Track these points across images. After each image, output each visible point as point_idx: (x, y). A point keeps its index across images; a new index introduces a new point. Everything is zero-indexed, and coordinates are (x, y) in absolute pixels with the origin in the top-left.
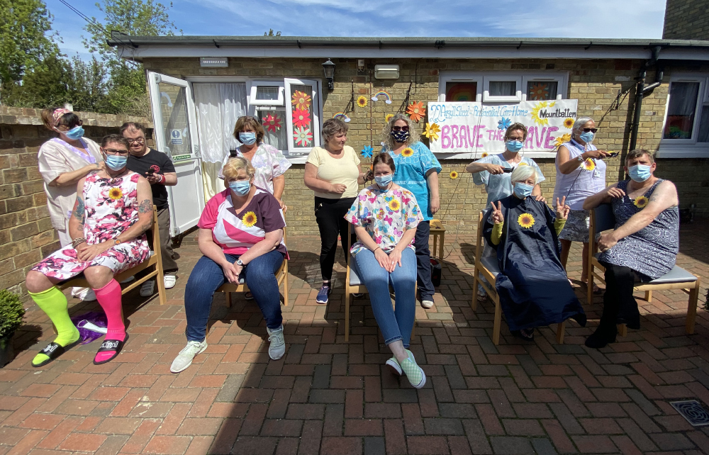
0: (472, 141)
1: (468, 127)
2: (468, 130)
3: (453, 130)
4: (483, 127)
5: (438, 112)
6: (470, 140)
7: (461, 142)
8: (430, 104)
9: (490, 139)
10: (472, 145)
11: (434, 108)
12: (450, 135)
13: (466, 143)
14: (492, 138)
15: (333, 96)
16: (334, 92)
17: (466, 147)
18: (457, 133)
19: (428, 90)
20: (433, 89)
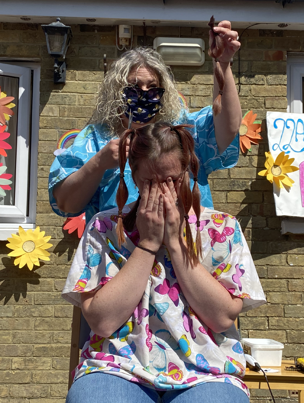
5: (288, 133)
8: (271, 116)
11: (280, 124)
15: (63, 98)
16: (65, 89)
19: (265, 90)
20: (277, 88)
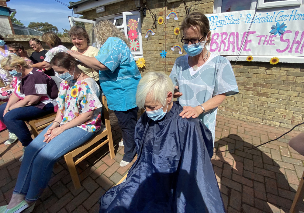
0: (239, 46)
1: (237, 33)
2: (237, 36)
3: (222, 36)
4: (253, 33)
6: (237, 45)
7: (229, 46)
9: (259, 44)
10: (239, 49)
12: (219, 41)
13: (233, 47)
14: (262, 43)
15: (146, 20)
17: (233, 51)
18: (225, 39)
19: (205, 5)
20: (209, 4)
